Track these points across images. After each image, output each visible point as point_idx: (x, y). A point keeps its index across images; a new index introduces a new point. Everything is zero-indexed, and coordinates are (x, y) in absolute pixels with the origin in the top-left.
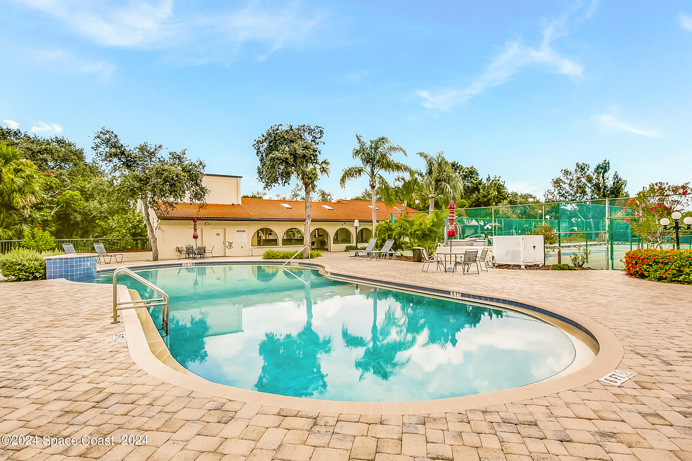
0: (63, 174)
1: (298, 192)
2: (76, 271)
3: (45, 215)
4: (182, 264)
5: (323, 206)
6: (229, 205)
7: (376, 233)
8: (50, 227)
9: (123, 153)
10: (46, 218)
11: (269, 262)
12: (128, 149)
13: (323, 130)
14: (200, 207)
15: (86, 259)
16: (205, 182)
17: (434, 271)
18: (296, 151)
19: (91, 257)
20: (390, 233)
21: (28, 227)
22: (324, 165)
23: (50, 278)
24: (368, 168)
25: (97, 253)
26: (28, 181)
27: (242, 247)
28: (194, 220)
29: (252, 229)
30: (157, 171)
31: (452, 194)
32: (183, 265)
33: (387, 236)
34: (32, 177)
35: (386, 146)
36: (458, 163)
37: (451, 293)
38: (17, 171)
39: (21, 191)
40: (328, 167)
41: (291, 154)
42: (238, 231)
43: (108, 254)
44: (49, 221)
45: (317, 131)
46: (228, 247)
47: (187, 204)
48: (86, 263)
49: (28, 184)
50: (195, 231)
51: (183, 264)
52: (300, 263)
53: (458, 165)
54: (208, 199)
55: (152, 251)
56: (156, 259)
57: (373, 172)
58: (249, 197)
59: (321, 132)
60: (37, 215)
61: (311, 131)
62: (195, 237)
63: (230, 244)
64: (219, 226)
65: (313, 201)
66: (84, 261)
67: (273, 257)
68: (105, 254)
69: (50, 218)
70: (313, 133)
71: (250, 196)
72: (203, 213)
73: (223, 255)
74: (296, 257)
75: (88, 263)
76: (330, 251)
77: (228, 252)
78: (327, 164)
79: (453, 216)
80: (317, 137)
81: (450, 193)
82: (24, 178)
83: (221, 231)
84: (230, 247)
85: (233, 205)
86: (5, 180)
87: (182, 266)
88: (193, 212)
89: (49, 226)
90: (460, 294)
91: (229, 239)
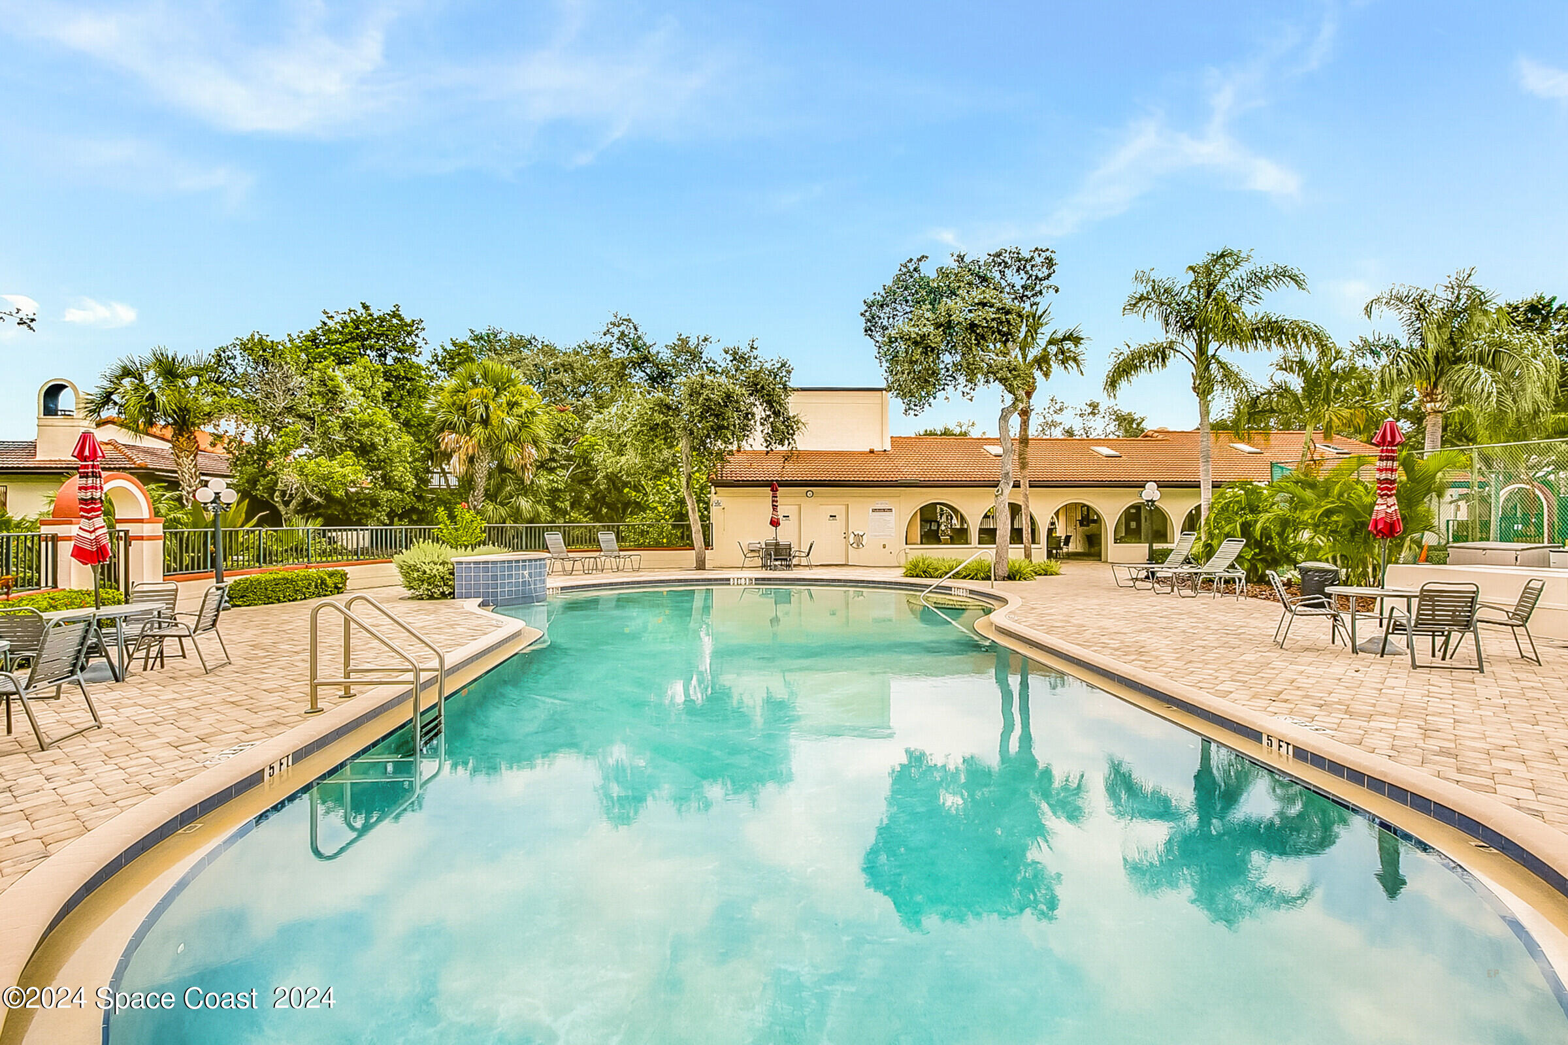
0: (588, 406)
1: (1057, 418)
2: (502, 585)
3: (555, 480)
4: (729, 580)
5: (1092, 448)
6: (861, 453)
7: (1208, 519)
8: (562, 502)
9: (646, 359)
10: (556, 485)
11: (912, 585)
12: (653, 351)
13: (1053, 255)
14: (786, 459)
15: (521, 564)
16: (794, 405)
17: (1320, 645)
18: (951, 316)
19: (530, 560)
20: (1250, 517)
21: (527, 501)
22: (1068, 345)
23: (458, 598)
24: (1189, 344)
25: (549, 552)
26: (526, 421)
27: (884, 546)
28: (773, 486)
29: (909, 504)
30: (692, 390)
31: (1494, 398)
32: (732, 583)
33: (1238, 526)
34: (533, 413)
35: (1242, 272)
36: (1554, 299)
37: (1265, 738)
38: (512, 405)
39: (514, 439)
40: (1081, 348)
41: (938, 326)
42: (874, 510)
43: (570, 555)
44: (560, 490)
45: (1038, 260)
46: (854, 545)
47: (760, 452)
48: (521, 572)
49: (527, 427)
50: (774, 509)
51: (732, 580)
52: (971, 592)
53: (1555, 306)
54: (803, 442)
55: (694, 549)
56: (701, 566)
57: (1201, 350)
58: (936, 435)
59: (1050, 262)
60: (543, 481)
61: (1022, 263)
62: (775, 523)
63: (859, 538)
64: (835, 499)
65: (1091, 437)
66: (517, 568)
67: (924, 572)
68: (563, 555)
69: (562, 486)
70: (1028, 267)
71: (939, 433)
72: (792, 471)
73: (844, 563)
74: (957, 573)
75: (525, 572)
76: (1106, 562)
77: (854, 556)
78: (1077, 340)
79: (1392, 470)
80: (1040, 275)
81: (1488, 397)
82: (521, 417)
83: (838, 509)
84: (858, 545)
85: (872, 452)
86: (493, 422)
87: (729, 584)
88: (772, 469)
89: (561, 499)
90: (1291, 747)
91: (856, 527)
